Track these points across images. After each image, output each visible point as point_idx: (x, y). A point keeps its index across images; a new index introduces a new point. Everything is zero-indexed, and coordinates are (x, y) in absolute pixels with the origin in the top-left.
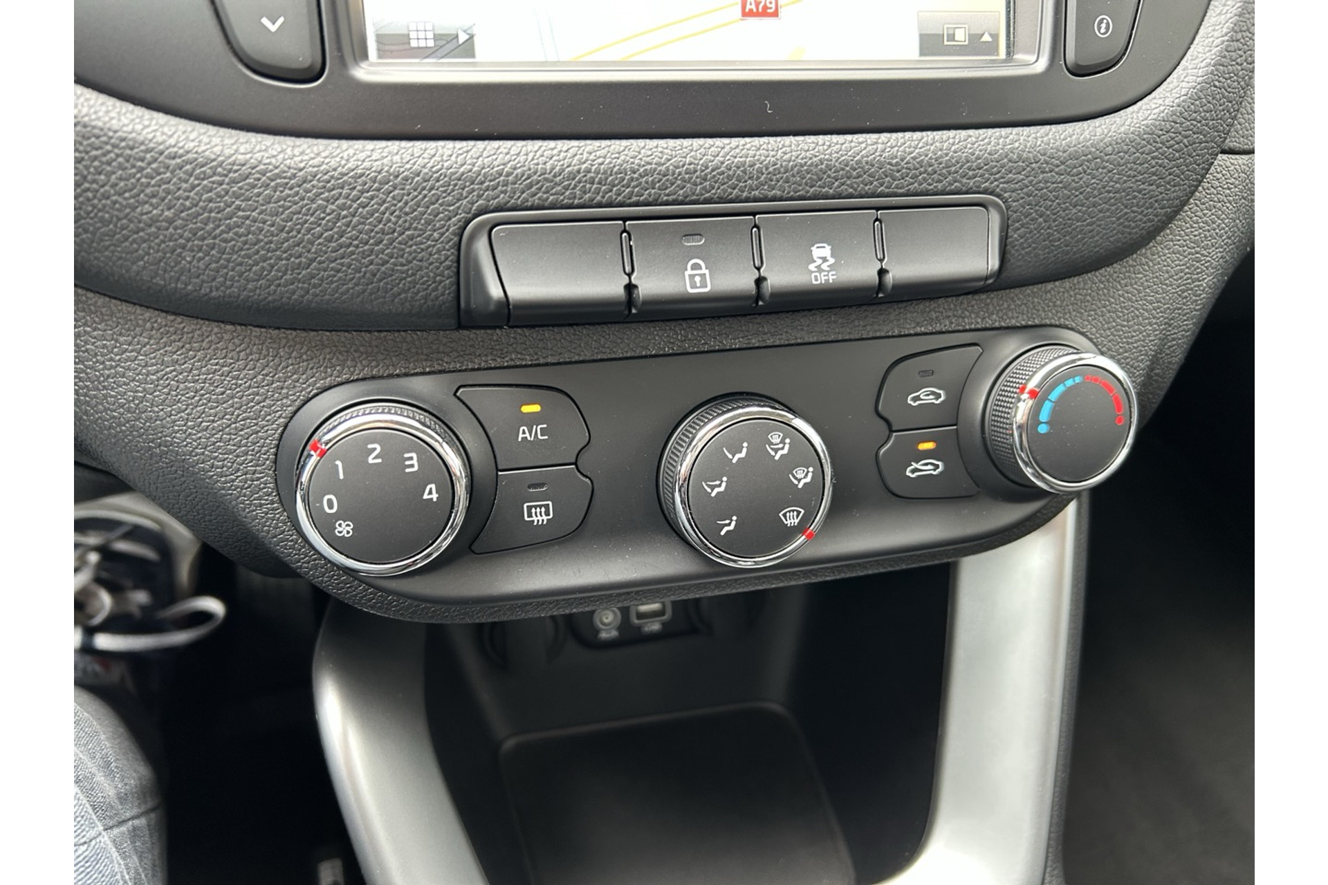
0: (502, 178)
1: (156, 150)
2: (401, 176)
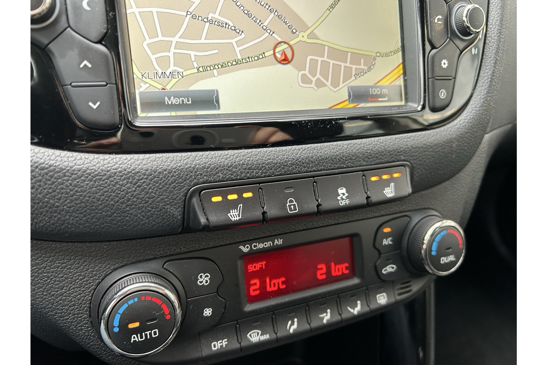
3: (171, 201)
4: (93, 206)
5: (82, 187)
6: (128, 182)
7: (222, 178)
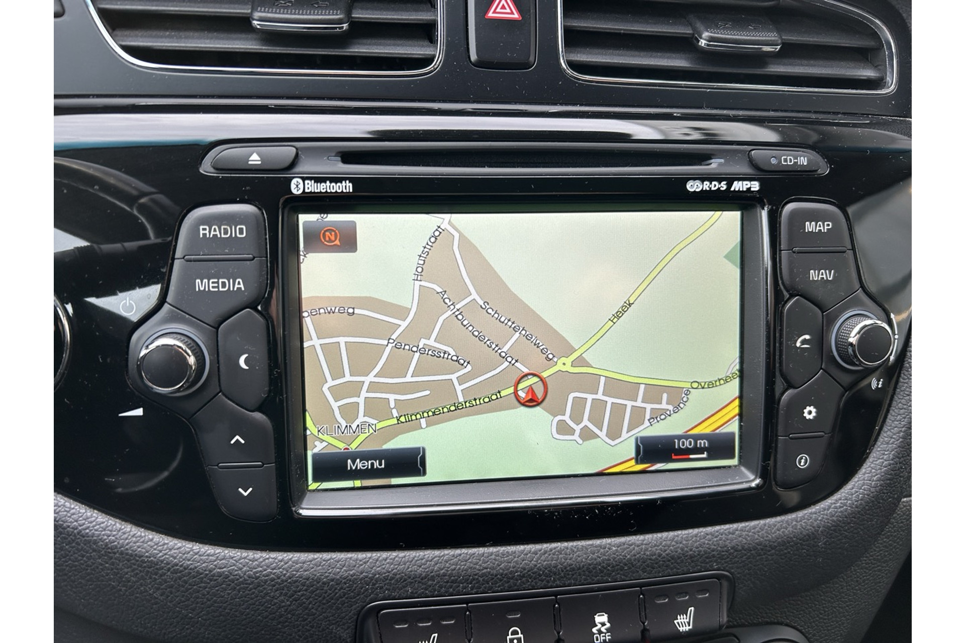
3: (338, 620)
4: (235, 620)
5: (223, 597)
6: (281, 593)
7: (412, 593)
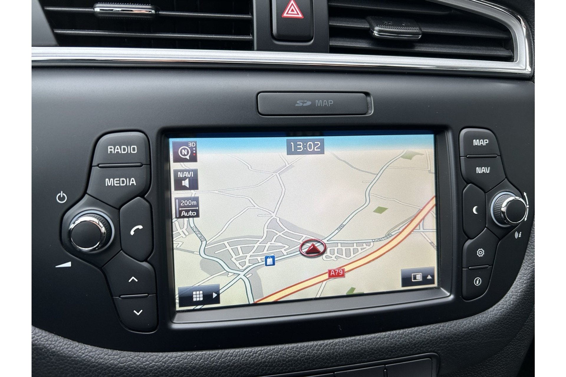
0: (229, 367)
1: (87, 364)
2: (187, 369)
